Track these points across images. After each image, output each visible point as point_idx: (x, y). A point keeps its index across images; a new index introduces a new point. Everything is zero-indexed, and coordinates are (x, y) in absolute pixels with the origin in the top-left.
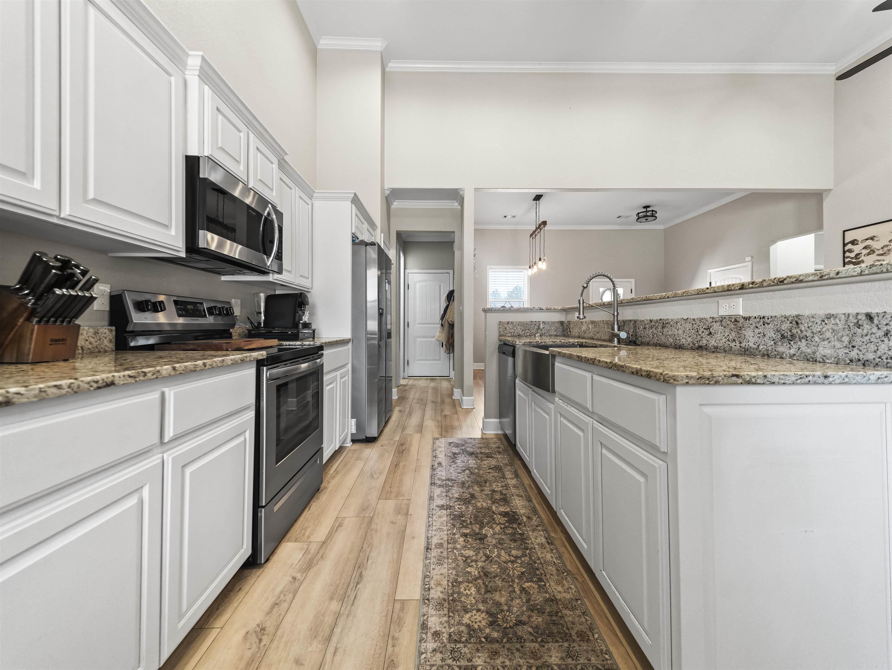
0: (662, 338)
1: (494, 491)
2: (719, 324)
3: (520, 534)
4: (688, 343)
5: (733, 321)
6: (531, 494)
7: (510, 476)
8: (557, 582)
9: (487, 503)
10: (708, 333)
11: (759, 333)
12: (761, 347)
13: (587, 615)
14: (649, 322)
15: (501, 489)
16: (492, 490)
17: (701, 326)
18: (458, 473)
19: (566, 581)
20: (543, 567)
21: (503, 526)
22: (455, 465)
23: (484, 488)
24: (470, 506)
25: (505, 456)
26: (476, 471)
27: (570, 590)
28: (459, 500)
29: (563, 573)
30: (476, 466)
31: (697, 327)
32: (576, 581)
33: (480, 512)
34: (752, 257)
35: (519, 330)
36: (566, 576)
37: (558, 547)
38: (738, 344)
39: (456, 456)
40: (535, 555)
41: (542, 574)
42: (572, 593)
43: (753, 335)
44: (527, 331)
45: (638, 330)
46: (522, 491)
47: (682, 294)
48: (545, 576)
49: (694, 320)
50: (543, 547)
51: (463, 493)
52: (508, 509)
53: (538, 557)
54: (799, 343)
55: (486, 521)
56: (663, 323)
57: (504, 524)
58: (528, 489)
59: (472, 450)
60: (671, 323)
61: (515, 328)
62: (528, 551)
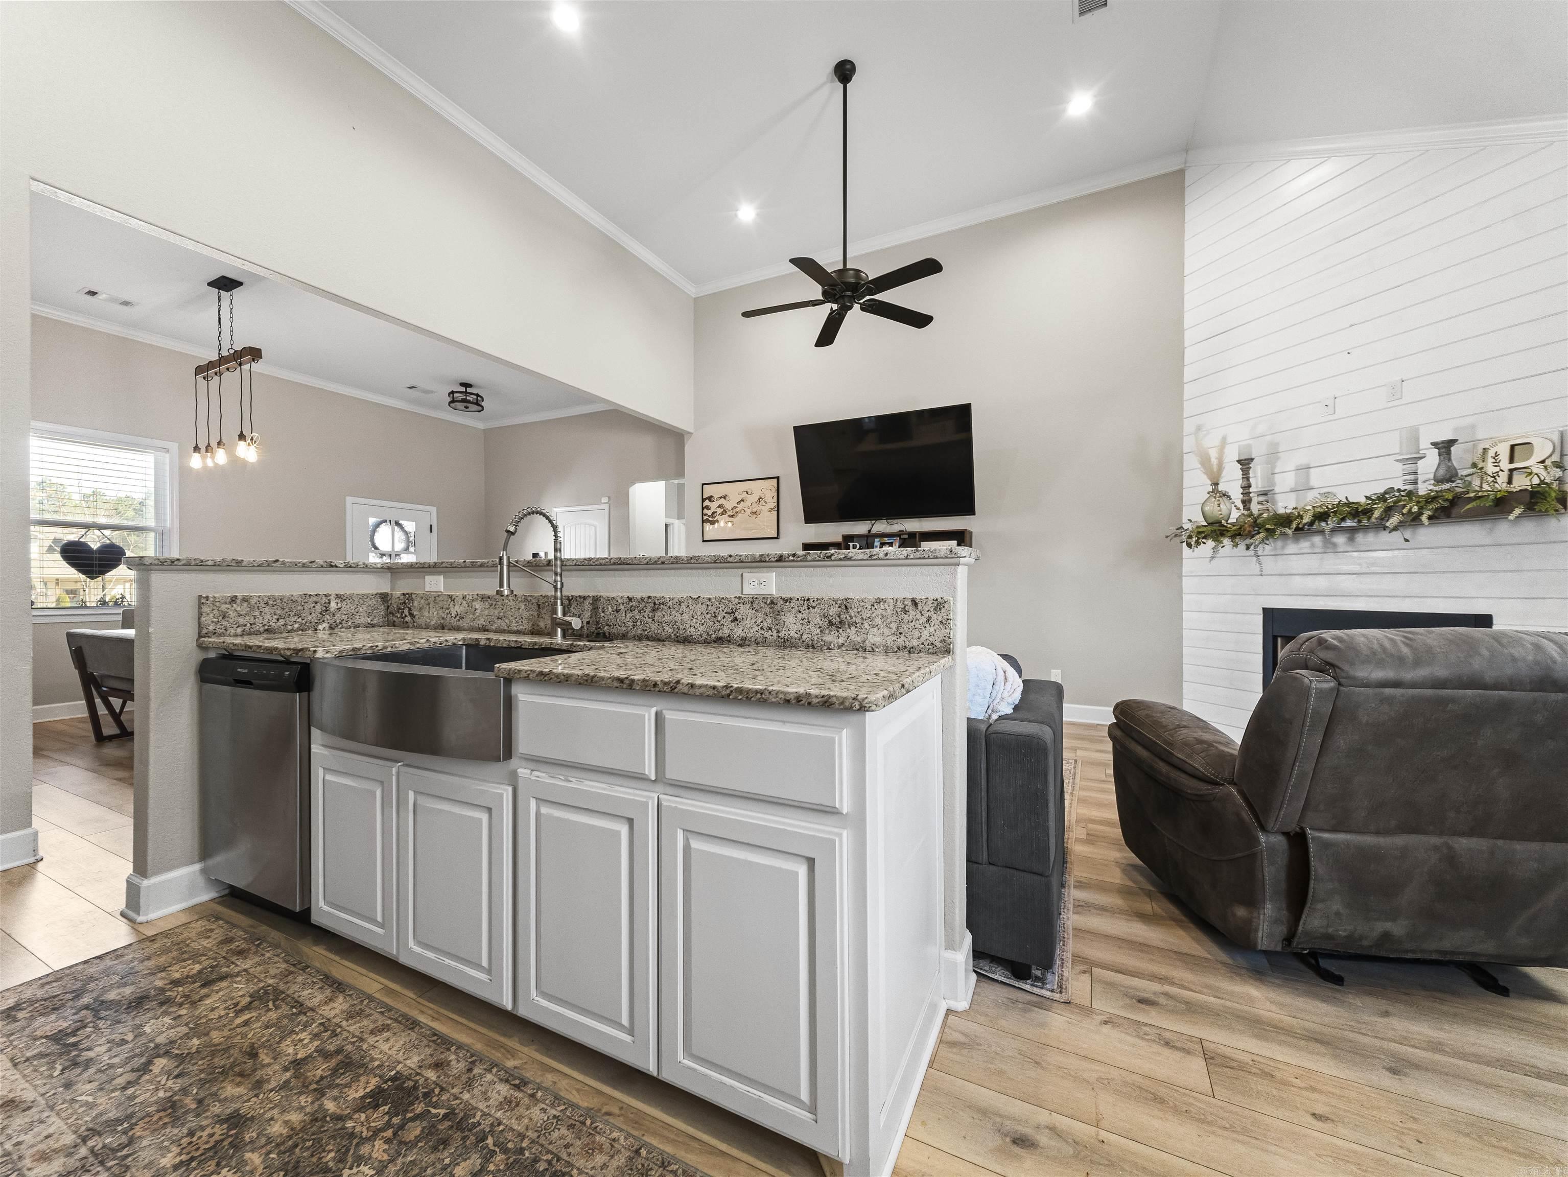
0: (653, 627)
1: (297, 1064)
2: (748, 606)
3: (446, 1116)
4: (699, 633)
5: (768, 602)
6: (405, 1009)
7: (319, 997)
8: (587, 1152)
9: (301, 1108)
10: (731, 618)
11: (803, 620)
12: (805, 637)
13: (670, 1164)
14: (626, 600)
15: (316, 1043)
16: (292, 1063)
17: (721, 610)
18: (124, 1088)
19: (599, 1133)
20: (542, 1146)
21: (389, 1133)
22: (91, 1071)
23: (259, 1073)
24: (248, 1155)
25: (268, 955)
26: (196, 1041)
27: (616, 1145)
28: (194, 1164)
29: (583, 1123)
30: (185, 1030)
31: (715, 610)
32: (611, 1120)
33: (296, 1146)
34: (609, 498)
35: (269, 617)
36: (592, 1124)
37: (538, 1081)
38: (775, 634)
39: (72, 1040)
40: (509, 1136)
41: (549, 1162)
42: (623, 1147)
43: (795, 621)
44: (294, 619)
45: (602, 614)
46: (377, 1016)
47: (688, 560)
48: (558, 1161)
49: (709, 599)
50: (513, 1105)
51: (191, 1133)
52: (374, 1082)
53: (520, 1134)
54: (848, 631)
55: (332, 1154)
56: (655, 604)
57: (388, 1125)
58: (388, 1000)
59: (128, 991)
60: (670, 603)
61: (257, 613)
62: (490, 1141)
